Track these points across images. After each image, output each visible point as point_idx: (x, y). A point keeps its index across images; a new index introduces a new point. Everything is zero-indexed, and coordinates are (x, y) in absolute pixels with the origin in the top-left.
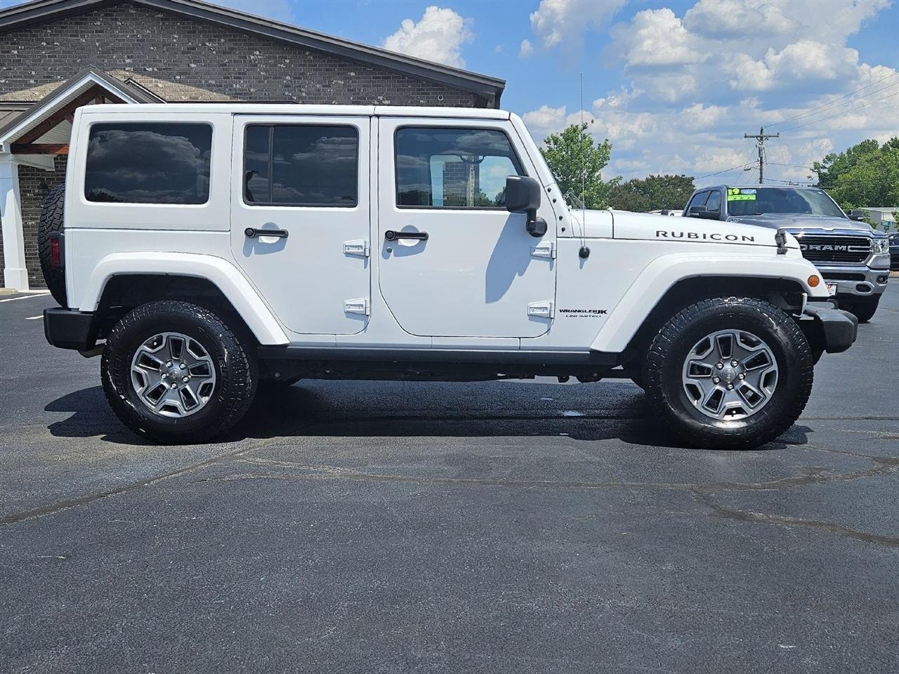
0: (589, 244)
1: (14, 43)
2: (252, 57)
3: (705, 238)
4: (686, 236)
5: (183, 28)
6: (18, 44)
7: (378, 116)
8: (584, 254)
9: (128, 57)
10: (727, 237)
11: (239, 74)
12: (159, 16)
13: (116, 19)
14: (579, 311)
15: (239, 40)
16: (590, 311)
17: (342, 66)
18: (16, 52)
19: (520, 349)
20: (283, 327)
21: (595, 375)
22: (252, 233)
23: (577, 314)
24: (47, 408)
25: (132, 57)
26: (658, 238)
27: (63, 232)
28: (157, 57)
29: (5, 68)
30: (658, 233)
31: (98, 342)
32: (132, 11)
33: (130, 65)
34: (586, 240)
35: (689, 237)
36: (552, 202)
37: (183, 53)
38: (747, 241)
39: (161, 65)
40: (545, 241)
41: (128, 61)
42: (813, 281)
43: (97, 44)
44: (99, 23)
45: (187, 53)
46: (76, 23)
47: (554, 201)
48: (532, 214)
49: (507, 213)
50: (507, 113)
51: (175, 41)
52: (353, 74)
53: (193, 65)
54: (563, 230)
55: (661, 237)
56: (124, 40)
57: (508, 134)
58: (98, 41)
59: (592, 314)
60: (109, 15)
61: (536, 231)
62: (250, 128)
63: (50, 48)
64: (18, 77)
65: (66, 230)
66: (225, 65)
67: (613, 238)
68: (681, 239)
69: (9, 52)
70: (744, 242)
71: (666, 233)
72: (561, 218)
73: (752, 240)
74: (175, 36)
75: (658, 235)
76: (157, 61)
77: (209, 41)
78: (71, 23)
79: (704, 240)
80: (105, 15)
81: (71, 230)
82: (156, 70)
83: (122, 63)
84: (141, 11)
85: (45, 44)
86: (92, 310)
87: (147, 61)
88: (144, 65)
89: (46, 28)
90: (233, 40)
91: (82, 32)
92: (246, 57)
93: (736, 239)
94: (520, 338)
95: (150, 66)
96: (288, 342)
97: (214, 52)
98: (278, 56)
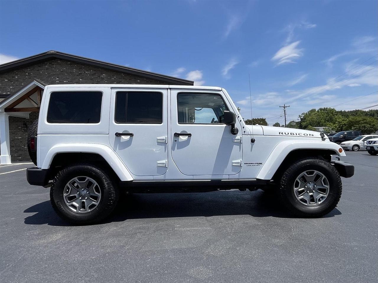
0: (254, 137)
1: (16, 74)
2: (102, 76)
3: (296, 135)
4: (290, 134)
5: (77, 67)
6: (18, 74)
7: (170, 89)
8: (253, 141)
9: (57, 78)
10: (304, 134)
11: (97, 82)
12: (69, 63)
13: (53, 65)
14: (252, 164)
15: (98, 70)
16: (256, 163)
17: (135, 78)
18: (17, 77)
19: (229, 179)
20: (131, 173)
21: (255, 188)
22: (118, 135)
23: (252, 165)
24: (25, 211)
25: (58, 77)
26: (280, 135)
27: (37, 136)
28: (68, 77)
29: (12, 83)
30: (279, 133)
31: (50, 181)
32: (59, 62)
33: (58, 80)
34: (254, 136)
35: (291, 134)
36: (240, 121)
37: (77, 75)
38: (311, 136)
39: (69, 80)
40: (238, 137)
41: (57, 79)
42: (340, 151)
43: (46, 73)
44: (47, 66)
45: (79, 75)
46: (39, 67)
47: (241, 121)
48: (233, 126)
49: (225, 125)
50: (221, 88)
51: (74, 71)
52: (139, 81)
53: (81, 80)
54: (244, 132)
55: (281, 134)
56: (56, 72)
57: (222, 96)
58: (46, 72)
59: (257, 164)
60: (51, 63)
61: (235, 132)
62: (118, 93)
63: (29, 75)
64: (17, 86)
65: (38, 135)
66: (92, 79)
67: (263, 135)
68: (288, 135)
69: (14, 77)
70: (310, 136)
71: (283, 133)
72: (243, 127)
73: (313, 135)
74: (74, 70)
75: (280, 134)
76: (68, 79)
77: (87, 71)
78: (37, 66)
79: (296, 136)
80: (50, 63)
81: (40, 135)
82: (67, 81)
83: (55, 80)
84: (62, 62)
85: (27, 74)
86: (47, 169)
87: (64, 79)
88: (63, 80)
89: (28, 69)
90: (95, 71)
91: (41, 69)
92: (100, 76)
93: (307, 135)
94: (229, 175)
95: (65, 81)
96: (132, 179)
97: (89, 75)
98: (111, 75)
